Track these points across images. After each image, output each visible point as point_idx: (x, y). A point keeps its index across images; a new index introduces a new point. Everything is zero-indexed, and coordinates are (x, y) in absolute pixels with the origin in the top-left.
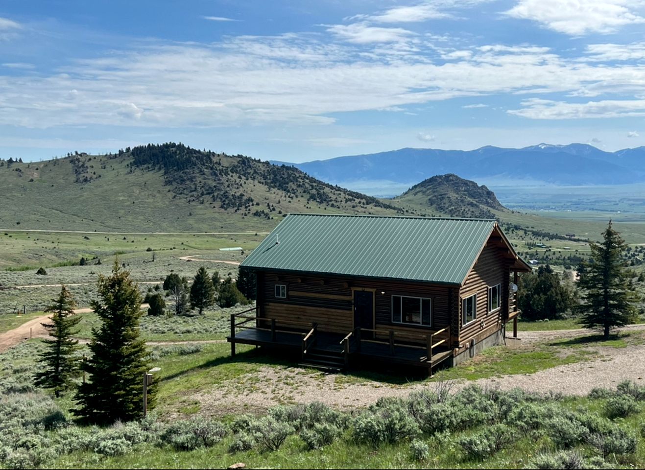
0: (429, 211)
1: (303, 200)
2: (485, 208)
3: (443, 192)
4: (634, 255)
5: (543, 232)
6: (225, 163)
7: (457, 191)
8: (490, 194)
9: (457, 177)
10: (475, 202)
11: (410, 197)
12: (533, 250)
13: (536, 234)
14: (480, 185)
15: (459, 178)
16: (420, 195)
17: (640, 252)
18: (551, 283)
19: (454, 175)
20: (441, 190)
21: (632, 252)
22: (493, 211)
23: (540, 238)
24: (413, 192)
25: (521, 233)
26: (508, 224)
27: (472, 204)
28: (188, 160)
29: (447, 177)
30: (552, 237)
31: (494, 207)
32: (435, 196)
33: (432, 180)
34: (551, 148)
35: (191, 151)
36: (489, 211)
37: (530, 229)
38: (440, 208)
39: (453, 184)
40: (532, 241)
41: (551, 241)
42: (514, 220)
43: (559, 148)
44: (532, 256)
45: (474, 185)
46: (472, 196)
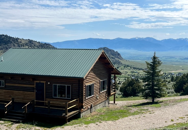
2: (117, 59)
4: (167, 75)
5: (137, 68)
6: (23, 42)
7: (108, 53)
8: (119, 54)
9: (107, 48)
10: (113, 57)
12: (133, 74)
13: (134, 68)
14: (115, 51)
15: (108, 49)
17: (169, 74)
18: (134, 82)
21: (166, 75)
22: (120, 60)
23: (135, 70)
25: (129, 68)
26: (125, 65)
27: (113, 58)
28: (9, 41)
29: (104, 48)
30: (140, 69)
34: (140, 39)
35: (10, 38)
36: (118, 60)
37: (132, 66)
39: (106, 51)
40: (133, 71)
41: (139, 71)
42: (127, 63)
43: (142, 39)
44: (133, 76)
45: (114, 51)
46: (113, 55)
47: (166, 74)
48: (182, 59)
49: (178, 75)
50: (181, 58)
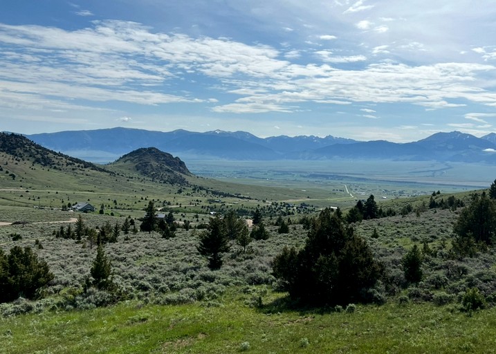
0: (136, 175)
1: (29, 163)
2: (178, 173)
3: (147, 160)
4: (280, 209)
5: (219, 192)
7: (157, 160)
8: (182, 163)
9: (157, 149)
10: (170, 169)
11: (121, 163)
12: (213, 205)
13: (215, 193)
14: (174, 157)
15: (159, 151)
16: (128, 162)
17: (284, 206)
19: (155, 148)
20: (146, 159)
21: (278, 207)
22: (184, 176)
23: (217, 196)
24: (124, 159)
25: (204, 192)
26: (194, 186)
27: (168, 171)
29: (150, 150)
30: (225, 195)
31: (184, 173)
32: (140, 163)
33: (139, 151)
34: (223, 133)
36: (181, 176)
37: (210, 189)
38: (145, 173)
39: (154, 155)
40: (212, 198)
41: (225, 198)
42: (198, 183)
43: (229, 133)
44: (212, 209)
45: (171, 156)
46: (168, 164)
47: (277, 204)
48: (304, 177)
49: (301, 207)
50: (302, 174)
